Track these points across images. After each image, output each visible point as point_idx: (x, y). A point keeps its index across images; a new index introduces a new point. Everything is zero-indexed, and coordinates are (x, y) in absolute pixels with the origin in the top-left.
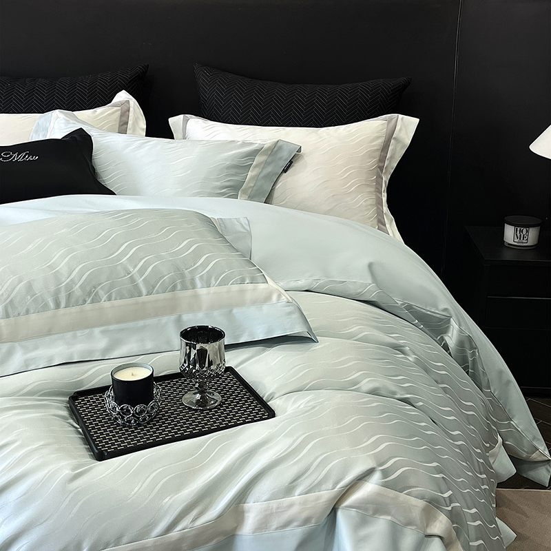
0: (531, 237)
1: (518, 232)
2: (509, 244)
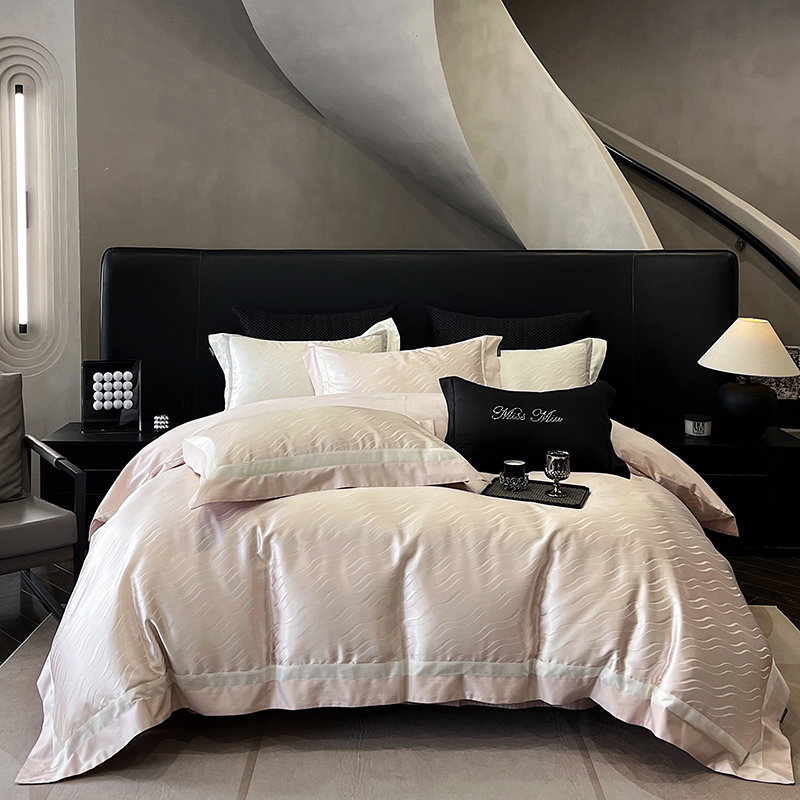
0: (706, 429)
1: (696, 426)
2: (690, 435)
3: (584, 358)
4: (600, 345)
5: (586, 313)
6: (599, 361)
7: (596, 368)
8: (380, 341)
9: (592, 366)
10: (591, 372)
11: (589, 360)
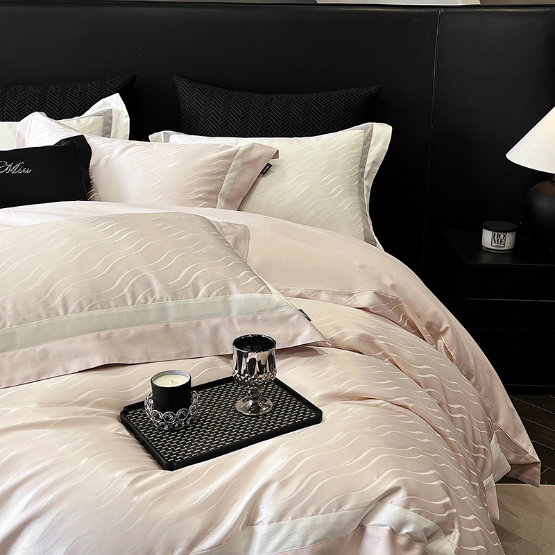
0: (508, 241)
1: (496, 237)
2: (487, 248)
3: (359, 150)
4: (382, 133)
5: (373, 89)
6: (379, 154)
7: (374, 163)
8: (101, 124)
9: (369, 161)
10: (367, 169)
11: (365, 152)
